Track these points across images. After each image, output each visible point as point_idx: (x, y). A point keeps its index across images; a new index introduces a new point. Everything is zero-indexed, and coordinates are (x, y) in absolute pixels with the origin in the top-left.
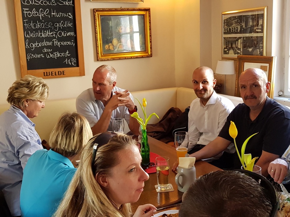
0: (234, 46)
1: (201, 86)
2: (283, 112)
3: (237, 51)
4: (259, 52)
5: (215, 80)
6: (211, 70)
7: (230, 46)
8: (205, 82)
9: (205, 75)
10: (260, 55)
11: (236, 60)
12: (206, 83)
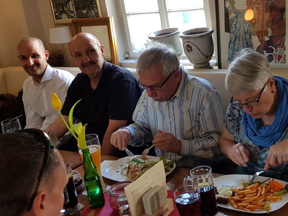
0: (65, 9)
1: (32, 61)
2: (122, 74)
3: (70, 14)
4: (94, 13)
5: (47, 52)
6: (40, 40)
7: (61, 10)
8: (35, 56)
9: (33, 47)
10: (96, 16)
11: (72, 25)
12: (37, 56)
